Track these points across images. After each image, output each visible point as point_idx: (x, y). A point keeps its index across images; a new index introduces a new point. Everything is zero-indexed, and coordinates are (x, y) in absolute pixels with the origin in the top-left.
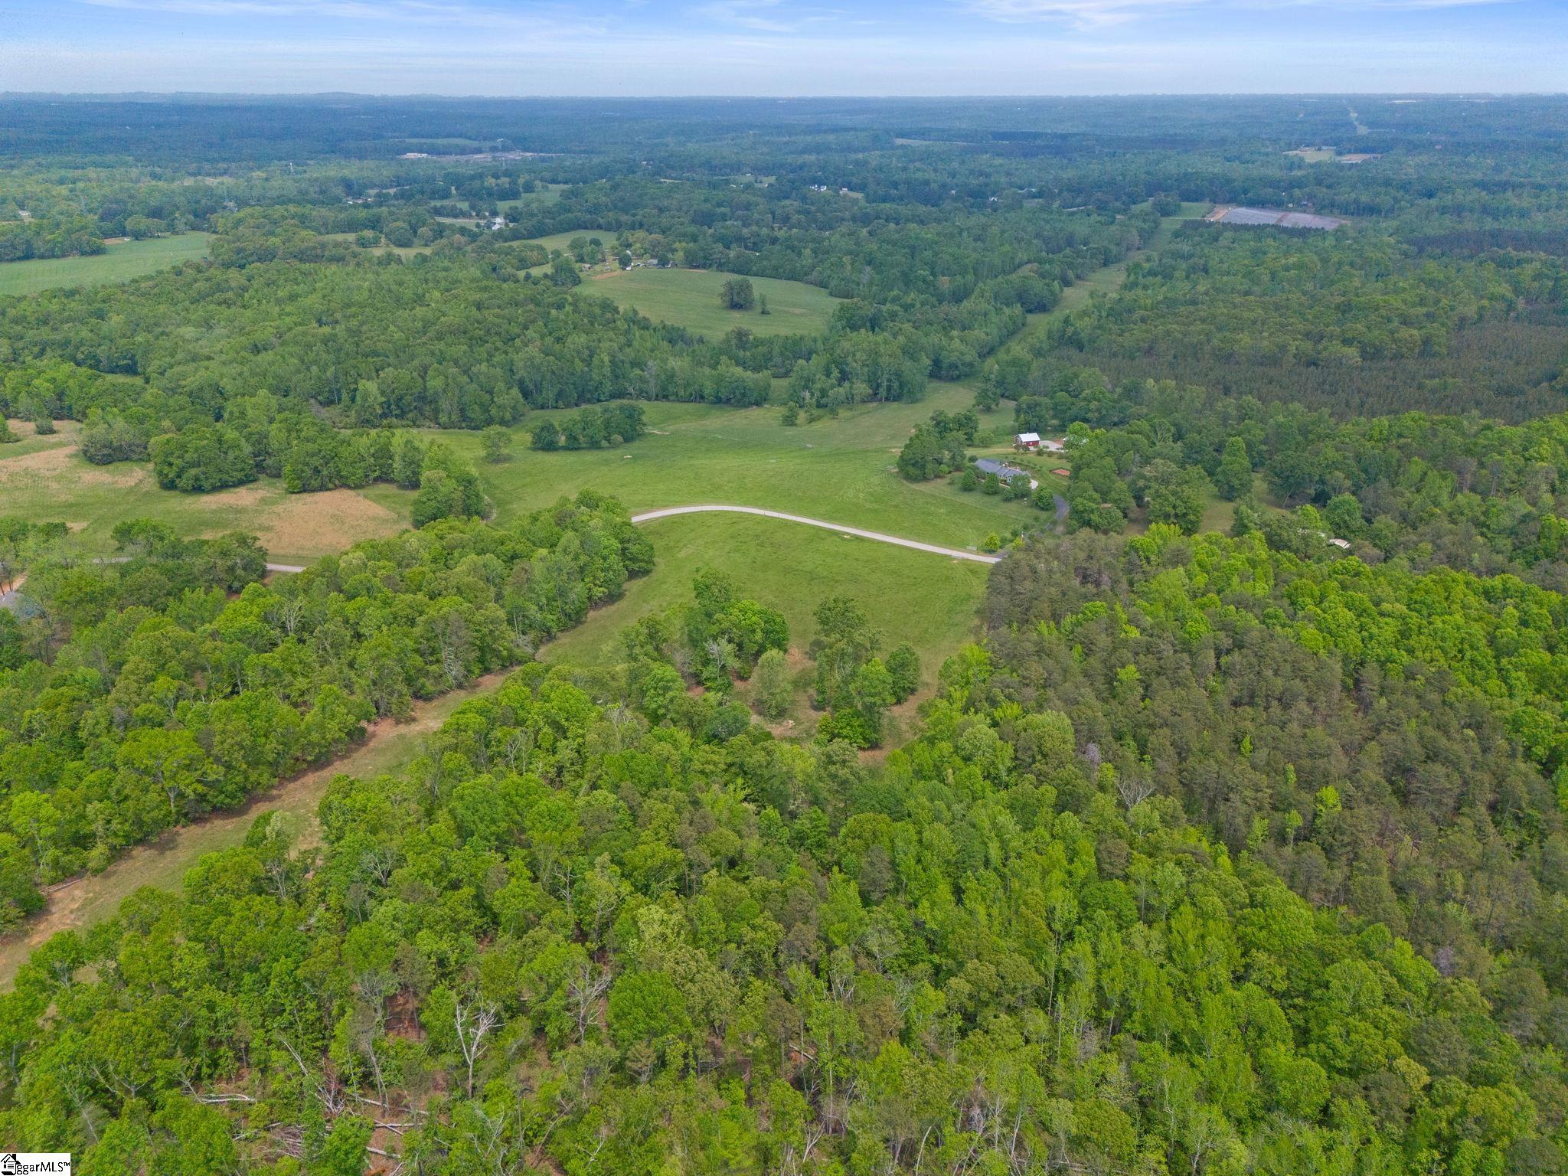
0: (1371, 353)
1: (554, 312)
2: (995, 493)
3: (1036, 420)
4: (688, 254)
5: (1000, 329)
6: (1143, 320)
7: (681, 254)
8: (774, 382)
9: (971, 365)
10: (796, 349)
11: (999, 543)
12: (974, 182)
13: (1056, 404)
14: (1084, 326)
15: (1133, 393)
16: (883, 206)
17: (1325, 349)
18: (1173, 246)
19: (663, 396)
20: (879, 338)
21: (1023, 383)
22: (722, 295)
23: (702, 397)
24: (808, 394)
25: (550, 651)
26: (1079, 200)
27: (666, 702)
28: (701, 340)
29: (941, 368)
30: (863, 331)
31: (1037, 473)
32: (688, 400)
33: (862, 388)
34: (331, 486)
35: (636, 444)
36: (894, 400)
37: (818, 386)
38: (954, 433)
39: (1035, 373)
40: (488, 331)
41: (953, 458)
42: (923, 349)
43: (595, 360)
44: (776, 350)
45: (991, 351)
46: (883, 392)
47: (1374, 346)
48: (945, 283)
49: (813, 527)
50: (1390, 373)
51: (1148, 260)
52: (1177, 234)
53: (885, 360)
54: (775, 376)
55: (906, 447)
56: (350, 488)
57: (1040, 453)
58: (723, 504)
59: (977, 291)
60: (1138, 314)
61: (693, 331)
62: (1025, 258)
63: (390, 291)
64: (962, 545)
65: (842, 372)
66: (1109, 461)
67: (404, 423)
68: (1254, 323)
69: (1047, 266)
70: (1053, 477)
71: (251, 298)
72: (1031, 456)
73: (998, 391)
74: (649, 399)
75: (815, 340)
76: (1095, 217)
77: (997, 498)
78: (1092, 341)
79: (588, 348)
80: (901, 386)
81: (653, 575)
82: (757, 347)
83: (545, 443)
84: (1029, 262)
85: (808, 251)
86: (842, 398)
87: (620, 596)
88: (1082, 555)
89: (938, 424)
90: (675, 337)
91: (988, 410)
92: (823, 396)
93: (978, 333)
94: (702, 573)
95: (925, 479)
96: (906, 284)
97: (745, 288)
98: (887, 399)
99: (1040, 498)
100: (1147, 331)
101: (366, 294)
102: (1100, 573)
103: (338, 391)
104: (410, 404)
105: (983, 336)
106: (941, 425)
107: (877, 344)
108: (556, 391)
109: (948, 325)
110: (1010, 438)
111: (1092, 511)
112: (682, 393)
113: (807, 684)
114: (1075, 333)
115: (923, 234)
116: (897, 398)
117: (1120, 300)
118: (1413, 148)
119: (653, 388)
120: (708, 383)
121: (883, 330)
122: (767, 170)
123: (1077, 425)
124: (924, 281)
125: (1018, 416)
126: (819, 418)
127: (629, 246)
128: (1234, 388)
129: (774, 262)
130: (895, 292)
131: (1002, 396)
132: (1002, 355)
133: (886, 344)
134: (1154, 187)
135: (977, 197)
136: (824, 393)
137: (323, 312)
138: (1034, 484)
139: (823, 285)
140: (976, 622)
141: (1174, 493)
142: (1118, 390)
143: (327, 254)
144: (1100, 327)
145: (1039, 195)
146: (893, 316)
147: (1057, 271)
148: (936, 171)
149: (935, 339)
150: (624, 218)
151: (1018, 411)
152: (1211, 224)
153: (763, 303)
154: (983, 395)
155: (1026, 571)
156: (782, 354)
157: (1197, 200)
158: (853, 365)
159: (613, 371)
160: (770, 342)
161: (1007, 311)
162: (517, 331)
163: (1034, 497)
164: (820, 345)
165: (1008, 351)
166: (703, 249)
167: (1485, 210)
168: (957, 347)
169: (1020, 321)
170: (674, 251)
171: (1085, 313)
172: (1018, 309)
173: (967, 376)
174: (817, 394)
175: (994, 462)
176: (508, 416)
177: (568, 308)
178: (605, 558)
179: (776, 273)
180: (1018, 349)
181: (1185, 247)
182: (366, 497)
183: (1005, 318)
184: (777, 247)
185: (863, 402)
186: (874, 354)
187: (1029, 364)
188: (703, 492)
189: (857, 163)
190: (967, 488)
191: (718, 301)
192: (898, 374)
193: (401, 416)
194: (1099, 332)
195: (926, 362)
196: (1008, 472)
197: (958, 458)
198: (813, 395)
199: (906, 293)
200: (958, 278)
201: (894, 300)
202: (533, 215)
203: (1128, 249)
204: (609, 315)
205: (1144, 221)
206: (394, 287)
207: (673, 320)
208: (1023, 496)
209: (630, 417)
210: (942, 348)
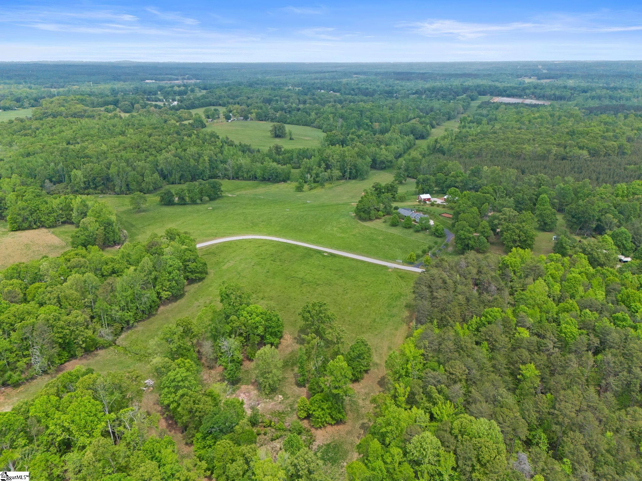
0: (594, 153)
1: (185, 138)
2: (410, 227)
3: (428, 187)
4: (257, 114)
5: (404, 146)
6: (473, 140)
7: (254, 114)
8: (293, 171)
9: (391, 162)
10: (304, 154)
11: (415, 258)
12: (387, 89)
13: (437, 179)
14: (445, 144)
15: (476, 173)
16: (347, 96)
17: (570, 151)
18: (478, 111)
19: (236, 177)
20: (345, 149)
21: (417, 170)
22: (271, 131)
23: (256, 178)
24: (309, 176)
25: (127, 337)
26: (433, 95)
27: (177, 398)
28: (258, 151)
29: (376, 164)
30: (337, 145)
31: (433, 215)
32: (249, 179)
33: (337, 173)
34: (35, 226)
35: (217, 201)
36: (353, 179)
37: (314, 172)
38: (386, 194)
39: (424, 165)
40: (150, 147)
41: (385, 207)
42: (367, 154)
43: (201, 160)
44: (295, 156)
45: (400, 156)
46: (347, 175)
47: (594, 149)
48: (376, 126)
49: (306, 248)
50: (607, 163)
51: (469, 117)
52: (479, 107)
53: (348, 159)
54: (294, 168)
55: (360, 202)
56: (46, 227)
57: (432, 205)
58: (257, 234)
59: (392, 129)
60: (470, 138)
61: (254, 147)
62: (413, 116)
63: (109, 130)
64: (393, 259)
65: (327, 165)
66: (475, 209)
67: (97, 192)
68: (529, 140)
69: (423, 119)
70: (441, 218)
71: (40, 133)
72: (427, 207)
73: (406, 174)
74: (229, 179)
75: (314, 151)
76: (441, 101)
77: (411, 230)
78: (449, 150)
79: (198, 154)
80: (357, 171)
81: (205, 281)
82: (285, 154)
83: (168, 201)
84: (414, 118)
85: (313, 113)
86: (327, 178)
87: (182, 296)
88: (474, 271)
89: (376, 189)
90: (245, 149)
91: (401, 183)
92: (317, 177)
93: (394, 147)
94: (226, 285)
95: (370, 219)
96: (359, 127)
97: (282, 129)
98: (350, 178)
99: (437, 230)
100: (477, 145)
101: (96, 130)
102: (489, 283)
103: (64, 175)
104: (99, 182)
105: (396, 148)
106: (378, 190)
107: (344, 151)
108: (179, 175)
109: (379, 143)
110: (414, 197)
111: (470, 239)
112: (245, 176)
113: (294, 364)
114: (440, 147)
115: (366, 106)
116: (355, 178)
117: (460, 132)
118: (570, 77)
119: (231, 173)
120: (258, 171)
121: (347, 146)
122: (298, 85)
123: (453, 189)
124: (367, 125)
125: (418, 186)
126: (315, 188)
127: (231, 112)
128: (527, 171)
129: (297, 118)
130: (353, 130)
131: (408, 176)
132: (406, 156)
133: (349, 152)
134: (465, 90)
135: (389, 94)
136: (317, 175)
137: (71, 138)
138: (432, 222)
139: (319, 127)
140: (406, 314)
141: (518, 228)
142: (468, 172)
143: (86, 114)
144: (452, 144)
145: (416, 93)
146: (352, 140)
147: (428, 121)
148: (370, 85)
149: (373, 149)
150: (231, 101)
151: (418, 183)
152: (494, 103)
153: (290, 134)
154: (398, 176)
155: (440, 282)
156: (298, 157)
157: (484, 95)
158: (332, 161)
159: (210, 165)
160: (291, 151)
161: (407, 138)
162: (164, 146)
163: (433, 230)
164: (316, 152)
165: (409, 154)
166: (264, 112)
167: (611, 98)
168: (384, 153)
169: (413, 142)
170: (251, 113)
171: (444, 138)
172: (411, 137)
173: (389, 167)
174: (314, 176)
175: (408, 210)
176: (151, 188)
177: (194, 136)
178: (170, 273)
179: (298, 123)
180: (414, 154)
181: (485, 112)
182: (53, 233)
183: (406, 141)
184: (300, 112)
185: (337, 179)
186: (343, 156)
187: (421, 160)
188: (247, 228)
189: (337, 82)
190: (394, 225)
191: (269, 134)
192: (355, 166)
193: (95, 188)
194: (453, 146)
195: (369, 159)
196: (417, 216)
197: (388, 208)
198: (311, 176)
199: (359, 130)
200: (383, 124)
201: (352, 134)
202: (190, 99)
203: (458, 113)
204: (213, 139)
205: (464, 102)
206: (111, 128)
207: (246, 142)
208: (426, 229)
209: (214, 187)
210: (376, 154)
